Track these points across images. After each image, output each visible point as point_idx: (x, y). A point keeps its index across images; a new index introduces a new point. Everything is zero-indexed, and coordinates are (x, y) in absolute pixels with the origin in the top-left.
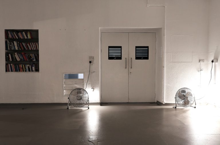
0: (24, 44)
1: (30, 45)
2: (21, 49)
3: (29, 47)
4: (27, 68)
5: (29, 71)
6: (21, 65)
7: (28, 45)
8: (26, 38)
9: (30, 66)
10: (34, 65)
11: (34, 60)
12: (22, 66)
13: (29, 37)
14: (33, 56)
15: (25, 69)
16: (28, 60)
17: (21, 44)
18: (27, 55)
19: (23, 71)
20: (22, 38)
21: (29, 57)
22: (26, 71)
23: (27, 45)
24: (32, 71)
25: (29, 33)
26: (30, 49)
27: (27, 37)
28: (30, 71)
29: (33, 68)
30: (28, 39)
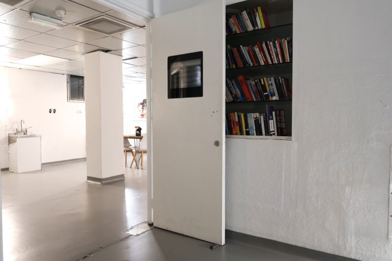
0: (244, 50)
1: (262, 50)
2: (236, 65)
3: (260, 56)
4: (252, 123)
5: (259, 133)
6: (236, 114)
7: (257, 50)
8: (250, 28)
9: (262, 118)
10: (274, 113)
11: (274, 98)
12: (239, 117)
13: (261, 24)
14: (270, 83)
15: (247, 126)
16: (256, 98)
17: (235, 50)
18: (254, 83)
19: (242, 134)
20: (238, 32)
21: (260, 88)
22: (248, 133)
23: (255, 52)
24: (268, 133)
25: (259, 10)
26: (262, 63)
27: (254, 23)
28: (261, 134)
29: (272, 124)
30: (258, 30)
